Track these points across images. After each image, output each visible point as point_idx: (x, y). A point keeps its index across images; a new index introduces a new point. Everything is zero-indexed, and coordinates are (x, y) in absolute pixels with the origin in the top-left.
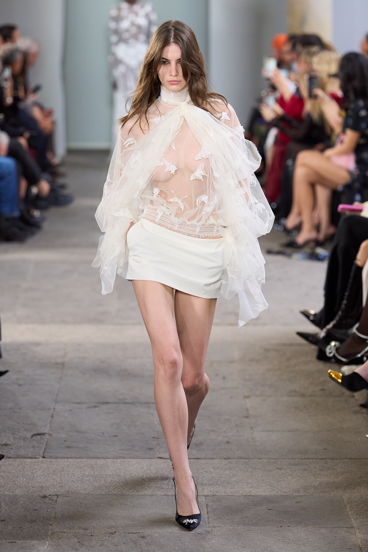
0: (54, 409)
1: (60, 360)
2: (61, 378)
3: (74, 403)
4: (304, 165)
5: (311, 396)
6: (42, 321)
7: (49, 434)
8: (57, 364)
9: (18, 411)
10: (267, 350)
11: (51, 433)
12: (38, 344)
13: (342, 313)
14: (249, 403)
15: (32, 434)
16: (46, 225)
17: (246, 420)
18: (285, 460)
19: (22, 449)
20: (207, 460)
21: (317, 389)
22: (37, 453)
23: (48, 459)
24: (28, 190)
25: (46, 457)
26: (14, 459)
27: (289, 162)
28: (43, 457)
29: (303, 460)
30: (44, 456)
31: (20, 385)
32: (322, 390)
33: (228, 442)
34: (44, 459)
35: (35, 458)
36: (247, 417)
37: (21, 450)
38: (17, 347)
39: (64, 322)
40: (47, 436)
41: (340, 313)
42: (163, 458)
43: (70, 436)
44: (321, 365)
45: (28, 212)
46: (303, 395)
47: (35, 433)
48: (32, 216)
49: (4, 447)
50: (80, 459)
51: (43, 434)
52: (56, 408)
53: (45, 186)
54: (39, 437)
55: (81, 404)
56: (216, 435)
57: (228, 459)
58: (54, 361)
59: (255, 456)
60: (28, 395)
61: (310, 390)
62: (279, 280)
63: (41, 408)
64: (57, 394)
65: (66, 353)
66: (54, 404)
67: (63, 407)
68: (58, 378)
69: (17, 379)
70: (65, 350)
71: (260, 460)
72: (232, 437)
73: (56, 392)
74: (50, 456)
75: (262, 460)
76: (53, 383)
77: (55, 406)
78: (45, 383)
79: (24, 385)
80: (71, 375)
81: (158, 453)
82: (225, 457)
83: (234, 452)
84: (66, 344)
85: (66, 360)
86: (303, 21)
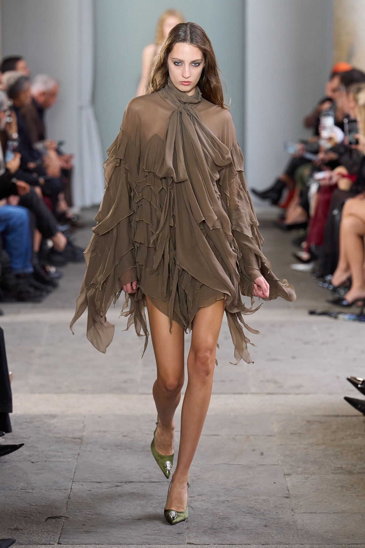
0: (71, 488)
1: (77, 434)
2: (79, 454)
3: (93, 482)
4: (351, 215)
5: (359, 473)
6: (58, 391)
7: (65, 517)
8: (75, 438)
9: (31, 491)
10: (309, 422)
11: (67, 516)
12: (53, 416)
14: (289, 481)
15: (46, 517)
16: (62, 283)
17: (287, 500)
18: (330, 546)
19: (35, 534)
20: (242, 546)
22: (52, 539)
23: (64, 545)
24: (43, 243)
25: (61, 543)
26: (26, 546)
27: (336, 212)
28: (59, 543)
29: (351, 545)
30: (59, 542)
31: (33, 462)
33: (266, 526)
34: (59, 545)
35: (50, 544)
36: (287, 497)
37: (33, 536)
38: (29, 420)
39: (82, 391)
40: (63, 520)
42: (193, 544)
43: (88, 520)
45: (44, 268)
46: (350, 473)
47: (50, 516)
48: (48, 273)
49: (15, 532)
50: (99, 545)
51: (59, 517)
52: (72, 487)
53: (61, 240)
54: (54, 520)
55: (101, 484)
56: (253, 517)
57: (266, 544)
58: (70, 436)
59: (297, 541)
60: (42, 474)
61: (358, 467)
62: (324, 343)
63: (56, 488)
64: (75, 472)
65: (84, 426)
66: (71, 484)
67: (81, 486)
68: (75, 455)
69: (30, 456)
70: (83, 422)
71: (302, 545)
72: (271, 520)
73: (74, 470)
74: (67, 542)
75: (304, 546)
76: (70, 460)
77: (72, 486)
78: (62, 459)
79: (37, 462)
80: (90, 451)
81: (187, 538)
82: (262, 542)
83: (273, 537)
84: (85, 417)
85: (85, 434)
86: (350, 55)
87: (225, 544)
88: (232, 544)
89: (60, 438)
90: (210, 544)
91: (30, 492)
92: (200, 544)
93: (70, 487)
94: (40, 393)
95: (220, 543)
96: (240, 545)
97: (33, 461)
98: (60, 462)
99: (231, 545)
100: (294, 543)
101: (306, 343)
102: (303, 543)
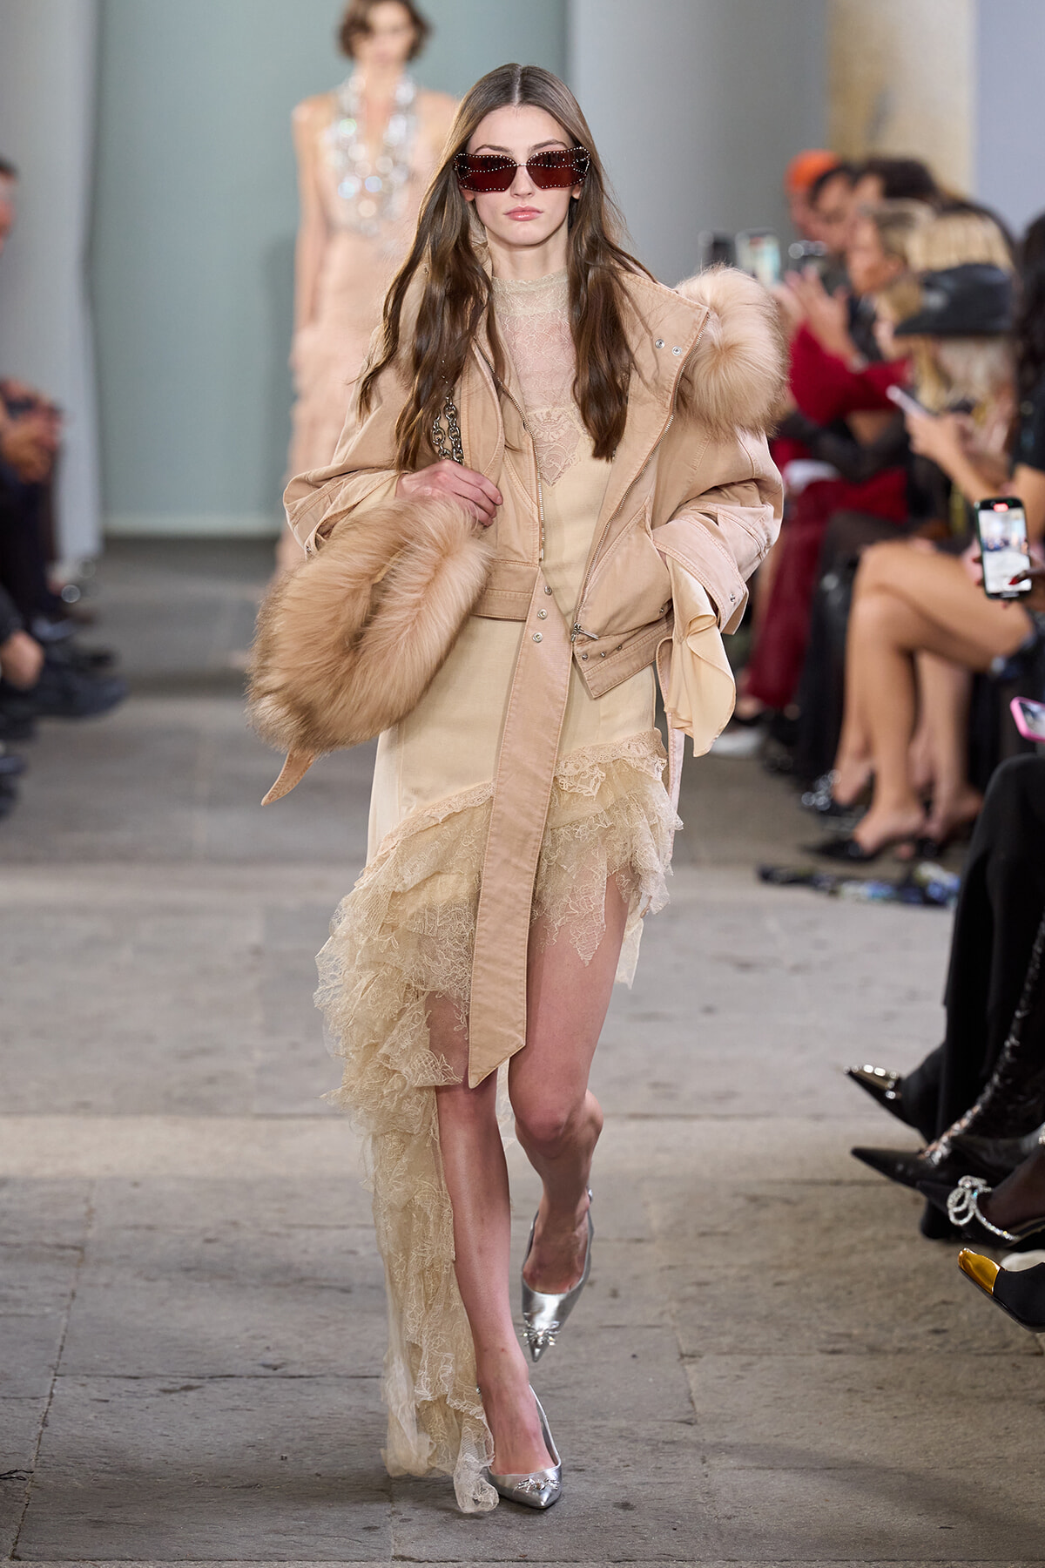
0: (52, 1395)
1: (70, 1236)
2: (73, 1295)
3: (115, 1377)
4: (881, 588)
5: (900, 1351)
6: (13, 1107)
8: (62, 1247)
10: (753, 1199)
13: (1002, 1078)
14: (695, 1376)
17: (688, 1431)
21: (920, 1330)
23: (30, 1563)
25: (21, 1555)
27: (830, 582)
28: (15, 1557)
30: (16, 1553)
32: (936, 1332)
33: (626, 1506)
34: (16, 1562)
36: (688, 1423)
39: (83, 1108)
41: (996, 1079)
42: (411, 1559)
44: (933, 1252)
46: (874, 1350)
52: (54, 1391)
55: (139, 1381)
56: (587, 1481)
57: (627, 1560)
58: (48, 1240)
59: (716, 1551)
61: (898, 1332)
62: (797, 969)
63: (6, 1395)
64: (62, 1348)
65: (91, 1212)
66: (50, 1381)
67: (80, 1390)
68: (63, 1295)
70: (87, 1200)
71: (733, 1563)
72: (640, 1488)
73: (59, 1342)
74: (37, 1554)
75: (738, 1564)
76: (48, 1310)
77: (52, 1388)
78: (23, 1310)
80: (107, 1286)
81: (393, 1542)
82: (616, 1554)
83: (645, 1539)
84: (91, 1183)
85: (91, 1234)
86: (879, 118)
87: (504, 1561)
88: (527, 1561)
89: (18, 1246)
90: (461, 1559)
92: (430, 1559)
93: (48, 1392)
95: (491, 1557)
96: (549, 1564)
98: (19, 1316)
99: (522, 1563)
100: (709, 1557)
101: (745, 966)
102: (734, 1557)
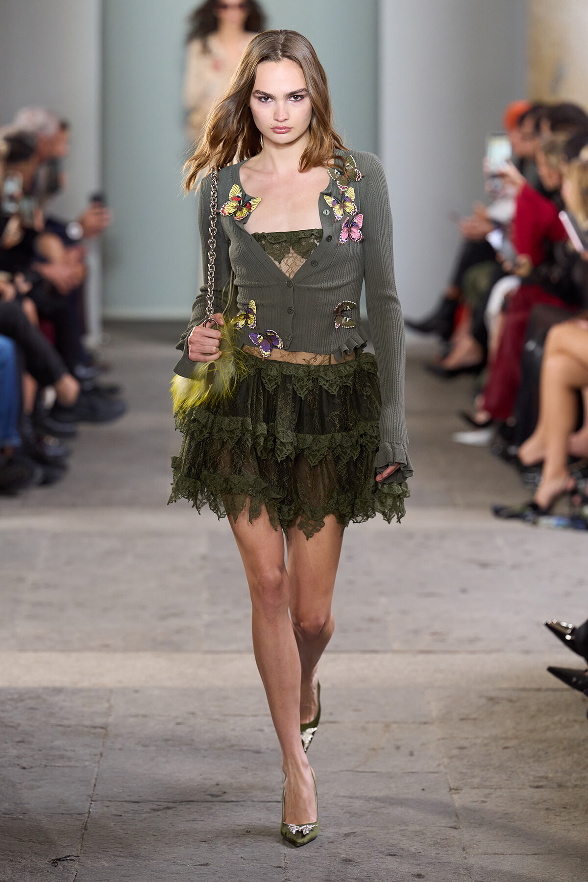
0: (89, 812)
1: (99, 721)
2: (101, 755)
3: (126, 801)
5: (576, 786)
6: (66, 647)
8: (94, 727)
9: (21, 817)
10: (491, 699)
12: (58, 691)
14: (458, 800)
17: (454, 833)
24: (39, 396)
27: (531, 346)
31: (24, 768)
33: (419, 876)
38: (17, 696)
39: (106, 647)
46: (561, 786)
52: (91, 810)
53: (70, 387)
55: (139, 804)
56: (397, 861)
58: (87, 723)
60: (39, 787)
61: (574, 775)
62: (514, 567)
63: (63, 812)
64: (95, 785)
65: (111, 707)
66: (88, 804)
67: (105, 809)
68: (95, 755)
69: (19, 757)
70: (108, 701)
72: (427, 865)
73: (93, 782)
76: (87, 763)
77: (90, 808)
78: (72, 763)
79: (31, 767)
80: (120, 749)
84: (111, 691)
85: (111, 720)
86: (557, 79)
89: (69, 726)
91: (20, 819)
93: (87, 811)
94: (35, 651)
97: (24, 765)
98: (70, 767)
101: (484, 565)
